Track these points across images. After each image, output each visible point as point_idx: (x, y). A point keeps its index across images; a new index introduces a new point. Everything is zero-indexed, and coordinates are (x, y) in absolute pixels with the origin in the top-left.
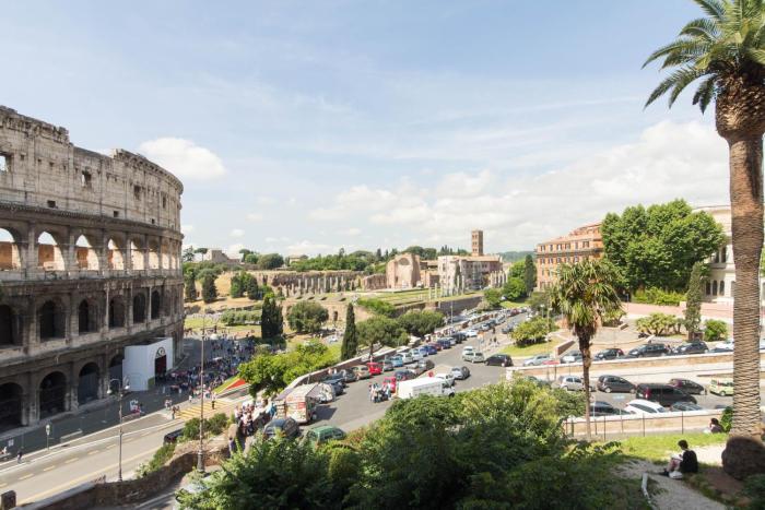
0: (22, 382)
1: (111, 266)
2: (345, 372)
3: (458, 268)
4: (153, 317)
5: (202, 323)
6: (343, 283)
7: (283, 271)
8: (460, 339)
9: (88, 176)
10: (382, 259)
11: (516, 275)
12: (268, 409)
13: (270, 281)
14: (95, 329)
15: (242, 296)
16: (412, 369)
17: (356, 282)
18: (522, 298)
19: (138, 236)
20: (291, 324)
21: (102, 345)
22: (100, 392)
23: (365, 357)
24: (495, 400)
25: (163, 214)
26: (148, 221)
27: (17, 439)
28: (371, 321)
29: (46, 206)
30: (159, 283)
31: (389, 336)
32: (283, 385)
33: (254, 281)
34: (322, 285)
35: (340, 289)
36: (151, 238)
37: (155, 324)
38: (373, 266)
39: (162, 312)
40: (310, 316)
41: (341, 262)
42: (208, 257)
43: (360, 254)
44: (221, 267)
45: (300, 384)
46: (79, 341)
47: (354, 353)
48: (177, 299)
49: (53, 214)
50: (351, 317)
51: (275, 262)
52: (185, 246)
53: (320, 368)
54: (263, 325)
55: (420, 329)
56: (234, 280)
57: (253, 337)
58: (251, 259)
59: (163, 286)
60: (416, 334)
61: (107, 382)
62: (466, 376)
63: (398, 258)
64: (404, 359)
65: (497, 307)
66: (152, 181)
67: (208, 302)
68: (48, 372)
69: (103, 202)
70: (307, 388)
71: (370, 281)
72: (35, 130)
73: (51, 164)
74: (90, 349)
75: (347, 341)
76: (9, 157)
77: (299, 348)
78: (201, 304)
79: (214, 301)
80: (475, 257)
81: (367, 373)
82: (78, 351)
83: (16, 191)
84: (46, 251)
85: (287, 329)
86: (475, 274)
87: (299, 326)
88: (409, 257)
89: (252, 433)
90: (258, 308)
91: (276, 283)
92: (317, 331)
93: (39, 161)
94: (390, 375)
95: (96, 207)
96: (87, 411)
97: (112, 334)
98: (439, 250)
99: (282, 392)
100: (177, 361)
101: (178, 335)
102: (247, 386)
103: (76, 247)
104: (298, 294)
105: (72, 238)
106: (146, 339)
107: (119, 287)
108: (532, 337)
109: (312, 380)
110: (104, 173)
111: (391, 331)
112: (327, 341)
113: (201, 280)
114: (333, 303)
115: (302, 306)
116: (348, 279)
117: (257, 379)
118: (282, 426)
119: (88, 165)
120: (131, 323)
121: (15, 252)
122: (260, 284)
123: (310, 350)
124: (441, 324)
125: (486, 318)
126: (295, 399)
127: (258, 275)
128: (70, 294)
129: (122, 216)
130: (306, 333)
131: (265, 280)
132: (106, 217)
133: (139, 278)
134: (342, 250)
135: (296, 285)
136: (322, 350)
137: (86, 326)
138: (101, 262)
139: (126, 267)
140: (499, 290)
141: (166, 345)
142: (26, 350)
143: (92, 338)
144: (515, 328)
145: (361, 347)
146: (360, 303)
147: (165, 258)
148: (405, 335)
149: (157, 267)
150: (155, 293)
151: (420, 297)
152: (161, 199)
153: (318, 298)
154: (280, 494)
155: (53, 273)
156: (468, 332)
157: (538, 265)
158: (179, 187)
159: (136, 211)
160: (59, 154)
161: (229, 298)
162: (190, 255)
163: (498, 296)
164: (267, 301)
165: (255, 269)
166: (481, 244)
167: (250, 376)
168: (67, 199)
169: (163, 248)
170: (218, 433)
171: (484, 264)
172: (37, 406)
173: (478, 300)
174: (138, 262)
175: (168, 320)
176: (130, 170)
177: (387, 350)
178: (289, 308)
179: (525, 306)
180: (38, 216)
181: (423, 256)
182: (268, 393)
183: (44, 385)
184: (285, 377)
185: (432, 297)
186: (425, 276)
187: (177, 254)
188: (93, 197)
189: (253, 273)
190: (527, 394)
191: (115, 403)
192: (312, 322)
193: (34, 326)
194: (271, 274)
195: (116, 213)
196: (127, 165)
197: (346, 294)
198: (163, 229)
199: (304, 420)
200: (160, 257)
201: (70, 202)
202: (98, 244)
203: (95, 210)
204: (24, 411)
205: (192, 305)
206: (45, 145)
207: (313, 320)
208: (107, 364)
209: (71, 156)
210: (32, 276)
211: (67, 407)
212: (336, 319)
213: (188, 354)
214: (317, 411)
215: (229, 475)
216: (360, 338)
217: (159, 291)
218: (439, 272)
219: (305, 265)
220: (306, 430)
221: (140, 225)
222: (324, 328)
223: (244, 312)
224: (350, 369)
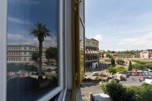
4: (95, 59)
7: (115, 54)
10: (139, 52)
15: (108, 57)
16: (150, 77)
19: (94, 49)
22: (90, 68)
23: (134, 71)
26: (95, 47)
28: (136, 64)
30: (96, 55)
32: (116, 73)
33: (110, 55)
35: (127, 57)
38: (136, 53)
39: (97, 59)
41: (128, 52)
42: (102, 51)
44: (104, 53)
47: (132, 70)
48: (98, 57)
50: (130, 63)
51: (113, 52)
52: (99, 50)
53: (123, 71)
54: (111, 62)
56: (106, 55)
57: (110, 64)
60: (151, 69)
63: (143, 52)
64: (147, 74)
66: (95, 42)
70: (120, 74)
71: (135, 56)
75: (129, 67)
77: (119, 67)
78: (101, 58)
79: (103, 58)
81: (135, 75)
85: (116, 63)
87: (118, 63)
88: (147, 52)
90: (111, 59)
91: (114, 56)
92: (123, 65)
94: (142, 77)
97: (91, 61)
100: (98, 65)
101: (98, 62)
102: (109, 71)
103: (87, 50)
104: (118, 58)
106: (95, 62)
107: (92, 55)
109: (122, 73)
110: (90, 42)
111: (142, 67)
113: (102, 55)
114: (125, 60)
115: (119, 60)
116: (129, 56)
117: (111, 70)
119: (88, 41)
120: (93, 60)
123: (121, 68)
126: (118, 76)
130: (120, 64)
134: (128, 50)
135: (118, 56)
136: (124, 68)
137: (88, 59)
139: (92, 53)
143: (89, 61)
146: (133, 60)
148: (146, 69)
153: (122, 59)
158: (98, 42)
159: (93, 46)
161: (106, 58)
165: (110, 53)
170: (105, 77)
177: (140, 71)
178: (116, 60)
182: (113, 73)
184: (116, 71)
188: (89, 44)
194: (113, 54)
195: (91, 46)
196: (92, 40)
197: (129, 58)
199: (120, 80)
200: (96, 52)
202: (89, 50)
203: (89, 46)
207: (122, 63)
208: (90, 64)
212: (126, 63)
213: (100, 65)
216: (133, 68)
219: (119, 53)
220: (121, 82)
223: (108, 60)
224: (130, 73)
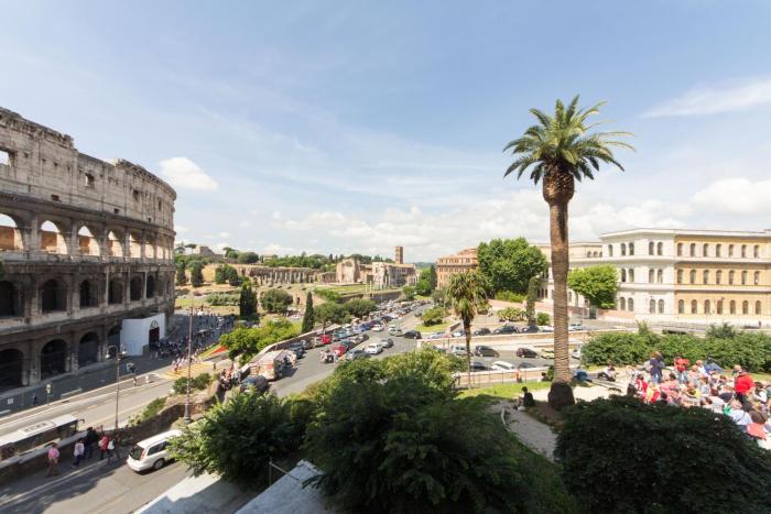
0: (23, 348)
1: (111, 253)
2: (304, 342)
3: (386, 271)
4: (148, 296)
5: (190, 303)
6: (304, 277)
7: (258, 266)
8: (388, 319)
9: (91, 178)
10: (333, 262)
11: (424, 278)
12: (244, 369)
13: (248, 273)
14: (95, 304)
15: (224, 283)
17: (314, 277)
18: (428, 293)
19: (136, 230)
20: (263, 306)
21: (102, 318)
22: (100, 357)
23: (319, 331)
24: (410, 362)
25: (158, 214)
26: (145, 219)
27: (16, 398)
28: (325, 305)
29: (50, 199)
30: (154, 269)
31: (338, 317)
32: (257, 352)
33: (235, 272)
34: (288, 278)
35: (302, 281)
36: (148, 233)
37: (149, 302)
38: (326, 266)
39: (156, 293)
40: (278, 300)
41: (303, 262)
42: (196, 251)
43: (317, 257)
44: (207, 259)
45: (270, 350)
46: (80, 314)
47: (312, 328)
48: (169, 282)
49: (57, 207)
50: (310, 302)
51: (252, 259)
52: (177, 242)
53: (286, 339)
54: (241, 305)
55: (360, 312)
56: (218, 270)
57: (233, 315)
58: (232, 255)
59: (157, 272)
60: (357, 315)
61: (106, 349)
62: (391, 345)
63: (344, 261)
64: (348, 333)
65: (411, 299)
66: (150, 188)
67: (195, 286)
68: (50, 340)
69: (105, 201)
70: (275, 354)
71: (324, 276)
72: (40, 134)
73: (56, 164)
74: (91, 321)
75: (306, 319)
76: (12, 154)
77: (270, 324)
78: (190, 287)
79: (200, 286)
80: (398, 265)
81: (320, 343)
82: (79, 322)
83: (19, 183)
84: (49, 238)
85: (260, 309)
86: (397, 275)
87: (270, 307)
88: (352, 261)
89: (230, 388)
90: (237, 293)
91: (252, 274)
92: (284, 311)
93: (44, 160)
94: (338, 344)
95: (98, 204)
96: (87, 373)
97: (111, 309)
98: (373, 258)
99: (255, 357)
100: (168, 332)
101: (169, 312)
102: (227, 352)
103: (78, 236)
104: (269, 284)
105: (75, 228)
106: (142, 314)
107: (118, 271)
108: (434, 320)
109: (279, 347)
110: (106, 177)
111: (339, 313)
112: (291, 319)
114: (296, 292)
115: (273, 293)
116: (308, 274)
117: (235, 346)
118: (254, 382)
119: (91, 169)
120: (129, 301)
121: (17, 237)
122: (240, 274)
123: (278, 325)
124: (374, 309)
125: (404, 306)
126: (264, 363)
127: (238, 267)
128: (71, 274)
129: (122, 213)
130: (275, 312)
131: (243, 272)
132: (107, 213)
133: (136, 264)
134: (304, 254)
135: (268, 276)
136: (288, 325)
137: (86, 301)
138: (102, 249)
139: (125, 255)
140: (413, 287)
141: (159, 320)
142: (28, 321)
143: (94, 312)
144: (423, 313)
145: (316, 324)
146: (316, 292)
147: (160, 250)
148: (347, 316)
149: (152, 257)
150: (150, 278)
151: (359, 290)
152: (157, 203)
153: (285, 287)
154: (251, 434)
155: (56, 256)
156: (393, 315)
157: (438, 273)
158: (173, 195)
159: (133, 210)
160: (63, 156)
161: (214, 284)
162: (181, 248)
163: (412, 291)
164: (245, 288)
165: (236, 263)
166: (401, 256)
167: (229, 344)
168: (70, 195)
169: (158, 241)
170: (202, 388)
171: (404, 269)
172: (38, 368)
173: (399, 293)
174: (135, 251)
175: (161, 299)
176: (130, 177)
177: (336, 326)
178: (262, 293)
179: (429, 299)
180: (40, 207)
181: (363, 261)
182: (244, 358)
183: (45, 350)
184: (258, 344)
185: (368, 290)
186: (363, 275)
187: (170, 247)
188: (94, 195)
189: (234, 266)
190: (431, 358)
191: (113, 366)
192: (280, 304)
193: (36, 301)
194: (249, 267)
195: (116, 211)
196: (127, 173)
197: (306, 285)
198: (158, 227)
199: (272, 377)
200: (155, 249)
201: (74, 198)
202: (99, 234)
203: (97, 207)
204: (25, 373)
205: (182, 288)
206: (49, 148)
207: (280, 303)
208: (106, 333)
209: (76, 160)
210: (35, 257)
211: (67, 369)
212: (298, 303)
213: (178, 327)
214: (284, 370)
215: (210, 421)
216: (316, 318)
217: (154, 276)
218: (373, 273)
219: (275, 262)
220: (274, 385)
221: (139, 222)
222: (289, 309)
223: (226, 296)
224: (308, 340)
